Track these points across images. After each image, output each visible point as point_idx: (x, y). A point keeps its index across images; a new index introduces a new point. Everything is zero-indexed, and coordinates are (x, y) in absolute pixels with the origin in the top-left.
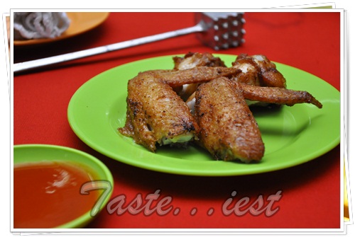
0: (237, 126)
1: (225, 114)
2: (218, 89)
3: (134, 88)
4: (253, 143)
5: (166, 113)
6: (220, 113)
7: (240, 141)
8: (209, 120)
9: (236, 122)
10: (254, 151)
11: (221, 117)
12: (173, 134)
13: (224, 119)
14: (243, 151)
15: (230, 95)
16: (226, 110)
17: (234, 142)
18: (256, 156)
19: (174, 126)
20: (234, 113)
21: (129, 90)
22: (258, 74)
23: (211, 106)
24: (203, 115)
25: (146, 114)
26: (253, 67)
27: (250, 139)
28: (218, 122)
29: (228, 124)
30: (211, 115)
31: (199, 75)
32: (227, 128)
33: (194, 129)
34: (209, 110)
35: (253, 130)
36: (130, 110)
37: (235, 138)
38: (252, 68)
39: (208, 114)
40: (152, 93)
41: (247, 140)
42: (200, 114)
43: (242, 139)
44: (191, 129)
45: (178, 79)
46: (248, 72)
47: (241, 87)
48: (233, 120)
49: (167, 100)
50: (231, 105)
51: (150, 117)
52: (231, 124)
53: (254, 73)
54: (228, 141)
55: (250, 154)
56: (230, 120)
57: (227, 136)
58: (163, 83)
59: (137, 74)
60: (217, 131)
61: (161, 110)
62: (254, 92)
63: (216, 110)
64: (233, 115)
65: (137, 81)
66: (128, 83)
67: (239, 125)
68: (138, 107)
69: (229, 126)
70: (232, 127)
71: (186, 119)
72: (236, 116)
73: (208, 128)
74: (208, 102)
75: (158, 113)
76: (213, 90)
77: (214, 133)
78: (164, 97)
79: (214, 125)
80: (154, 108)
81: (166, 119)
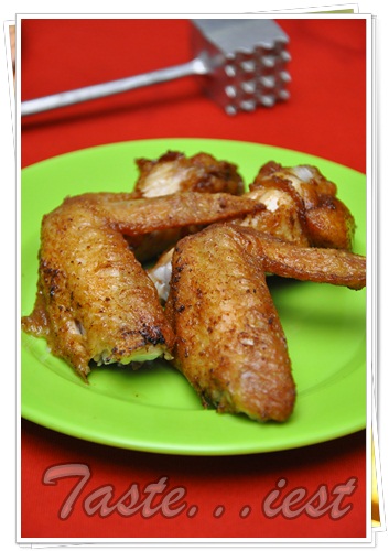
0: (245, 345)
1: (224, 317)
2: (215, 255)
3: (52, 236)
4: (274, 386)
5: (112, 302)
6: (216, 312)
7: (249, 378)
8: (194, 323)
9: (245, 336)
10: (274, 404)
11: (215, 323)
12: (121, 353)
13: (221, 328)
14: (252, 400)
15: (236, 273)
16: (227, 306)
17: (237, 380)
18: (277, 413)
19: (125, 333)
20: (241, 315)
21: (42, 238)
22: (299, 214)
23: (199, 293)
24: (182, 309)
25: (72, 298)
26: (289, 198)
27: (268, 377)
28: (210, 330)
29: (229, 339)
30: (198, 312)
31: (181, 213)
32: (226, 347)
33: (164, 342)
34: (195, 300)
35: (276, 355)
36: (43, 283)
37: (240, 373)
38: (287, 201)
39: (192, 310)
40: (87, 254)
41: (261, 378)
42: (178, 307)
43: (253, 375)
44: (158, 341)
45: (140, 220)
46: (278, 210)
47: (261, 249)
48: (237, 331)
49: (115, 273)
50: (237, 296)
51: (79, 306)
52: (234, 341)
53: (291, 212)
54: (226, 376)
55: (267, 408)
56: (232, 331)
57: (225, 364)
58: (110, 227)
59: (60, 202)
60: (207, 349)
61: (100, 294)
62: (286, 260)
63: (208, 303)
64: (240, 320)
65: (59, 220)
66: (43, 223)
67: (250, 342)
68: (58, 281)
69: (230, 345)
70: (235, 347)
71: (149, 319)
72: (244, 322)
73: (190, 339)
74: (194, 283)
75: (95, 300)
76: (205, 255)
77: (201, 354)
78: (108, 266)
79: (203, 335)
80: (87, 289)
81: (110, 315)
